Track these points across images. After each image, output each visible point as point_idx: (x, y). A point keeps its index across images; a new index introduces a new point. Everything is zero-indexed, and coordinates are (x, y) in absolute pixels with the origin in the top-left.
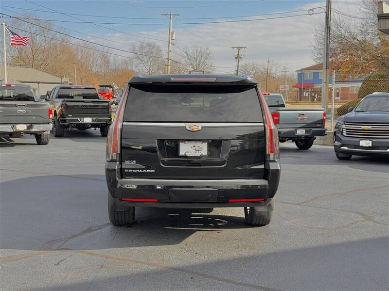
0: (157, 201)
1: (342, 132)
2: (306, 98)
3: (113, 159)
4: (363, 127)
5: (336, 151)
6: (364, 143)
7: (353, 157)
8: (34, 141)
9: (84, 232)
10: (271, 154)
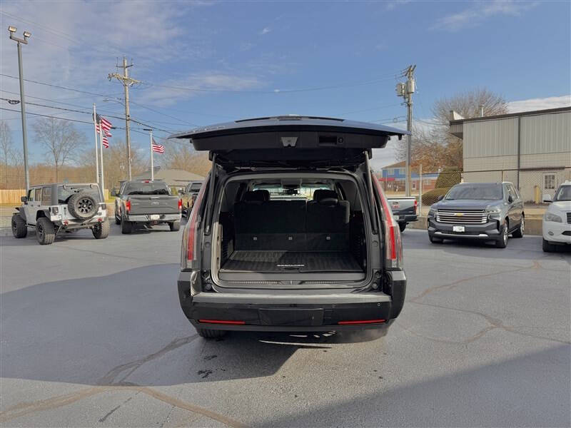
0: (243, 323)
1: (436, 219)
2: (390, 189)
3: (188, 267)
4: (455, 214)
5: (430, 236)
6: (456, 229)
7: (445, 240)
8: (168, 228)
9: (165, 349)
10: (393, 260)
